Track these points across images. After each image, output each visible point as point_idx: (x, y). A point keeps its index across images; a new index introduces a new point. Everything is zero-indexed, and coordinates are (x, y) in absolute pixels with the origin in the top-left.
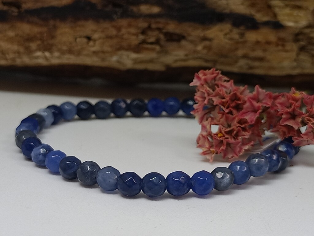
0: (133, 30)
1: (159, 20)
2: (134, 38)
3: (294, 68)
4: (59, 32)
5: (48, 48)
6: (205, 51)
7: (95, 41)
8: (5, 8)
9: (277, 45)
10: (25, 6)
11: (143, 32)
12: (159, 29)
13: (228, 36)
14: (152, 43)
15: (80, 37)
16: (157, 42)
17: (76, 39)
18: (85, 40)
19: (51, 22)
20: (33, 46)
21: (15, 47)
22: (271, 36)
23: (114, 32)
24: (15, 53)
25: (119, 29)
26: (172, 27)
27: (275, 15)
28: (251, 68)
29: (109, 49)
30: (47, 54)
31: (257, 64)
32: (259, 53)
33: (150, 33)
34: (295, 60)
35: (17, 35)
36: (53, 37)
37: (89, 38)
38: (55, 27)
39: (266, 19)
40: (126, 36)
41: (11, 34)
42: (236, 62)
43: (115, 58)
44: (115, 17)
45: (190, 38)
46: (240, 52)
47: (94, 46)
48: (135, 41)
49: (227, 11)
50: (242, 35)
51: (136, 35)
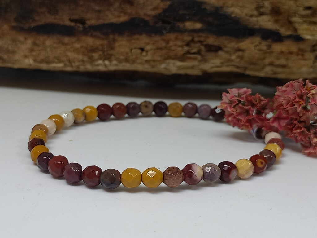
0: (179, 43)
1: (201, 34)
2: (180, 49)
3: (310, 73)
4: (117, 44)
5: (108, 57)
6: (238, 60)
7: (147, 51)
8: (72, 24)
9: (298, 55)
10: (89, 23)
11: (188, 45)
12: (200, 42)
13: (258, 47)
14: (194, 53)
15: (135, 49)
16: (199, 53)
17: (131, 50)
18: (139, 51)
19: (111, 36)
20: (96, 55)
21: (81, 57)
22: (293, 47)
23: (163, 44)
24: (80, 61)
25: (167, 42)
26: (212, 40)
27: (296, 30)
28: (275, 73)
29: (159, 58)
30: (107, 62)
31: (280, 70)
32: (282, 61)
33: (192, 45)
34: (312, 67)
35: (82, 47)
36: (112, 48)
37: (142, 50)
38: (114, 40)
39: (289, 33)
40: (173, 48)
41: (77, 46)
42: (263, 68)
43: (163, 66)
44: (164, 32)
45: (226, 49)
46: (267, 61)
47: (146, 56)
48: (180, 51)
49: (257, 27)
50: (269, 46)
51: (182, 46)
